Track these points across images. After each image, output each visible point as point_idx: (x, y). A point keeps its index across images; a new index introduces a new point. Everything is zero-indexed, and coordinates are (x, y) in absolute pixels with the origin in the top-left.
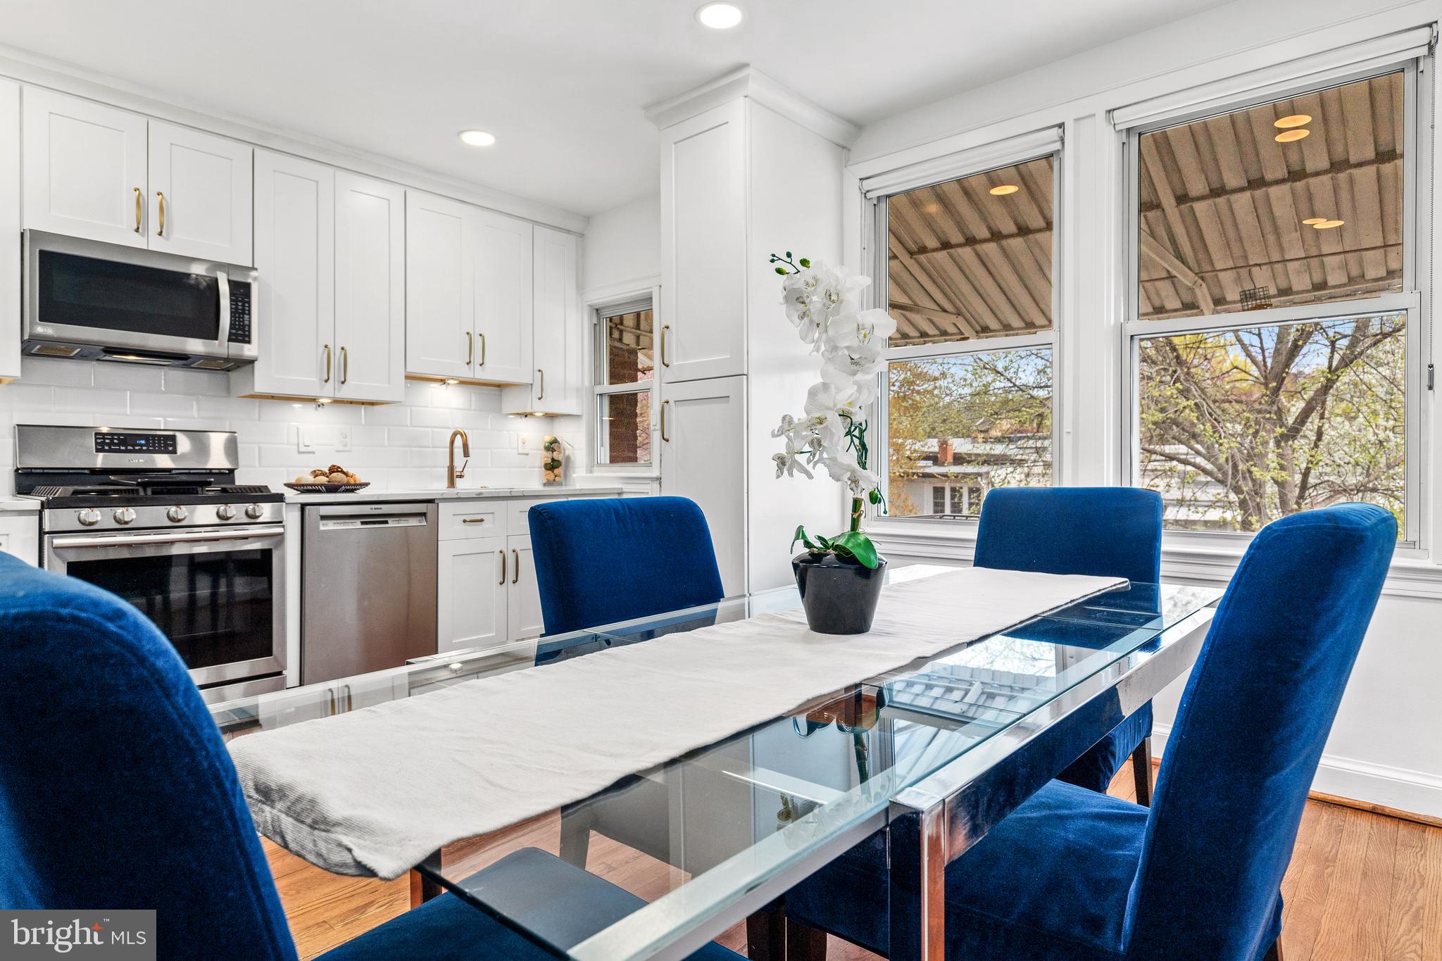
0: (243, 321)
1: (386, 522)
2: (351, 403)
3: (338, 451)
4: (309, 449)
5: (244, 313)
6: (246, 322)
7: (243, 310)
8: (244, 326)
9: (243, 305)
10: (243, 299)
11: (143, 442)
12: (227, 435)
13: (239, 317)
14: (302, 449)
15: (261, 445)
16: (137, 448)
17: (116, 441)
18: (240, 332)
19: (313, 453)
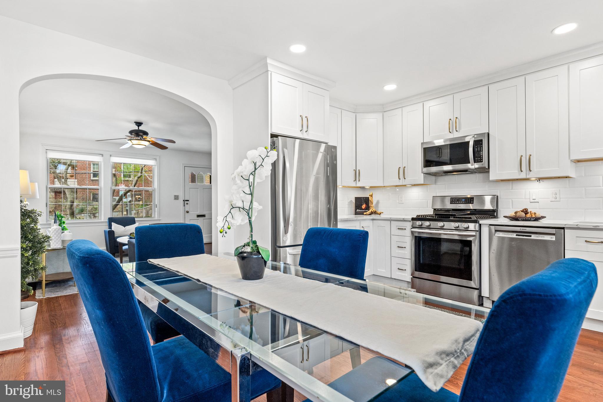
0: (480, 155)
1: (531, 236)
2: (559, 178)
3: (551, 201)
4: (535, 201)
5: (480, 151)
6: (481, 154)
7: (480, 150)
8: (480, 156)
9: (480, 148)
10: (480, 146)
11: (463, 200)
12: (491, 196)
13: (479, 153)
14: (532, 201)
15: (512, 200)
16: (462, 202)
17: (456, 200)
18: (479, 159)
19: (538, 202)
